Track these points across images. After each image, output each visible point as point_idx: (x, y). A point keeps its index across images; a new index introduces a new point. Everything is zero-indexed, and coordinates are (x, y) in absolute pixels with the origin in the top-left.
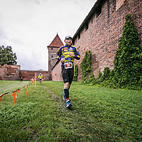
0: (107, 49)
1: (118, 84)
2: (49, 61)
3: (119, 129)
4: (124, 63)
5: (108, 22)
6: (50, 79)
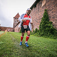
1: (40, 35)
2: (14, 24)
3: (38, 55)
4: (43, 27)
5: (38, 11)
6: (14, 31)
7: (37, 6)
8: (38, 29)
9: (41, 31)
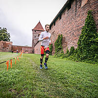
0: (73, 34)
2: (33, 40)
4: (85, 44)
5: (75, 15)
6: (33, 52)
7: (73, 6)
8: (76, 48)
9: (81, 52)
